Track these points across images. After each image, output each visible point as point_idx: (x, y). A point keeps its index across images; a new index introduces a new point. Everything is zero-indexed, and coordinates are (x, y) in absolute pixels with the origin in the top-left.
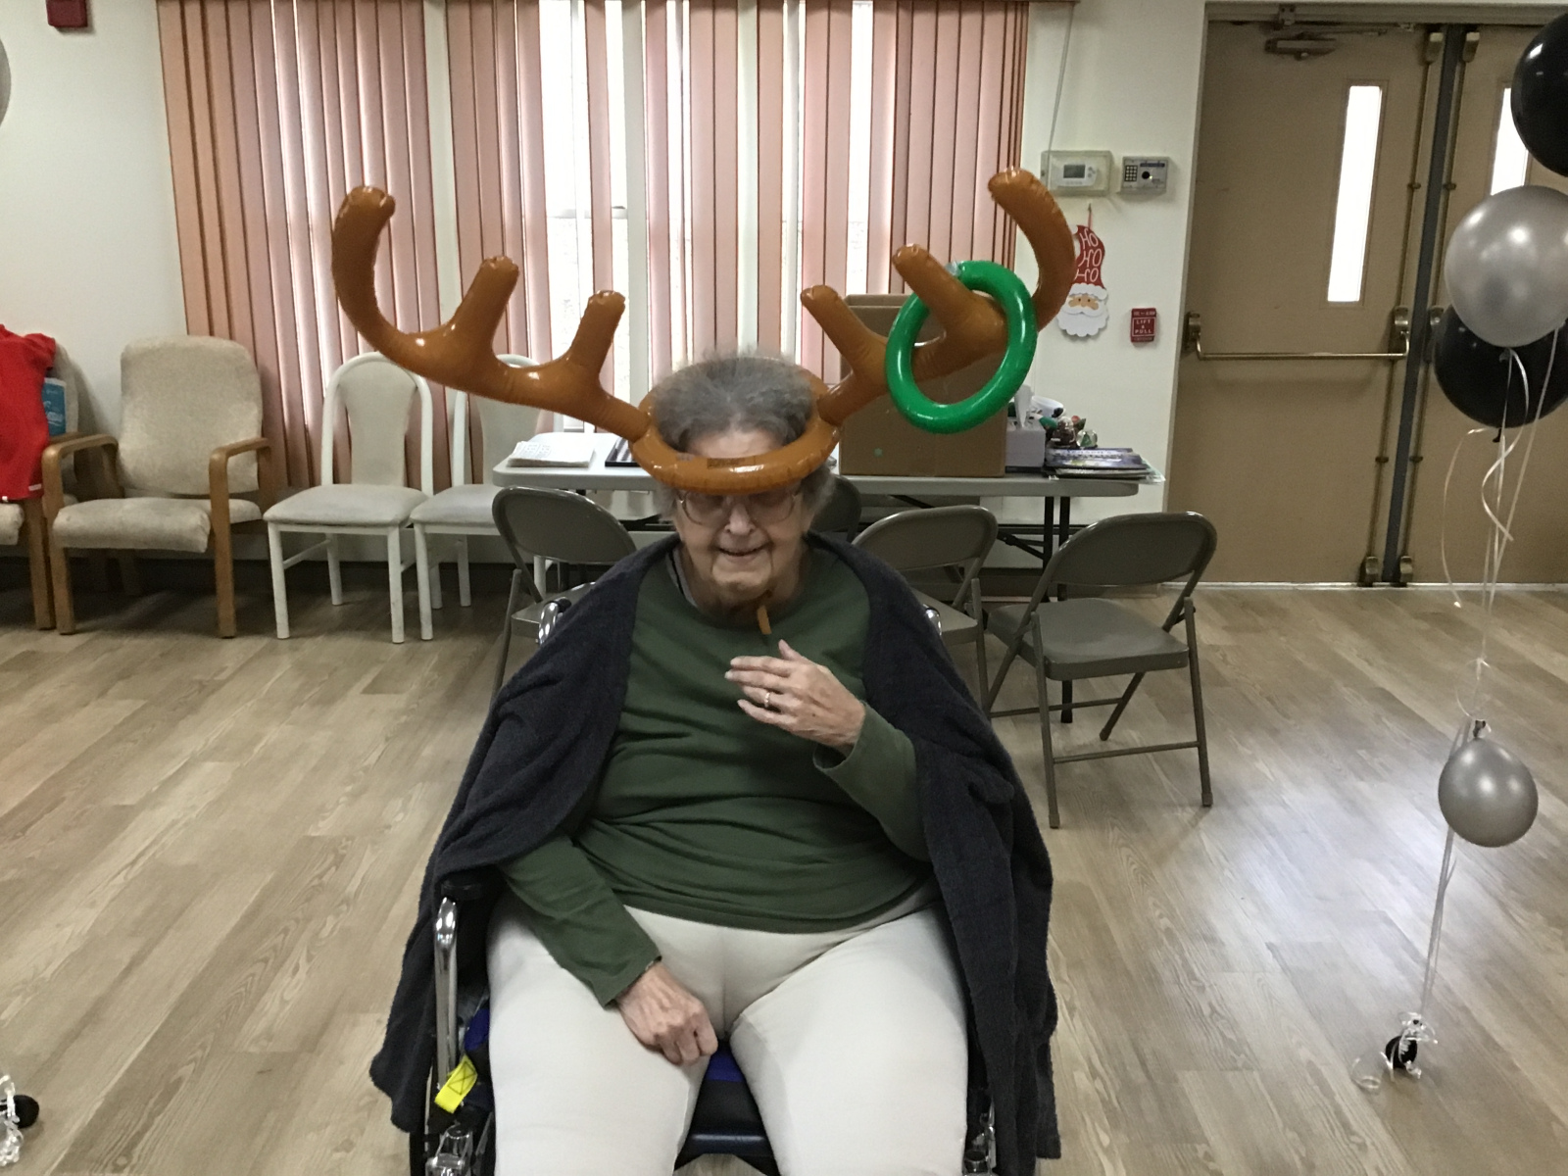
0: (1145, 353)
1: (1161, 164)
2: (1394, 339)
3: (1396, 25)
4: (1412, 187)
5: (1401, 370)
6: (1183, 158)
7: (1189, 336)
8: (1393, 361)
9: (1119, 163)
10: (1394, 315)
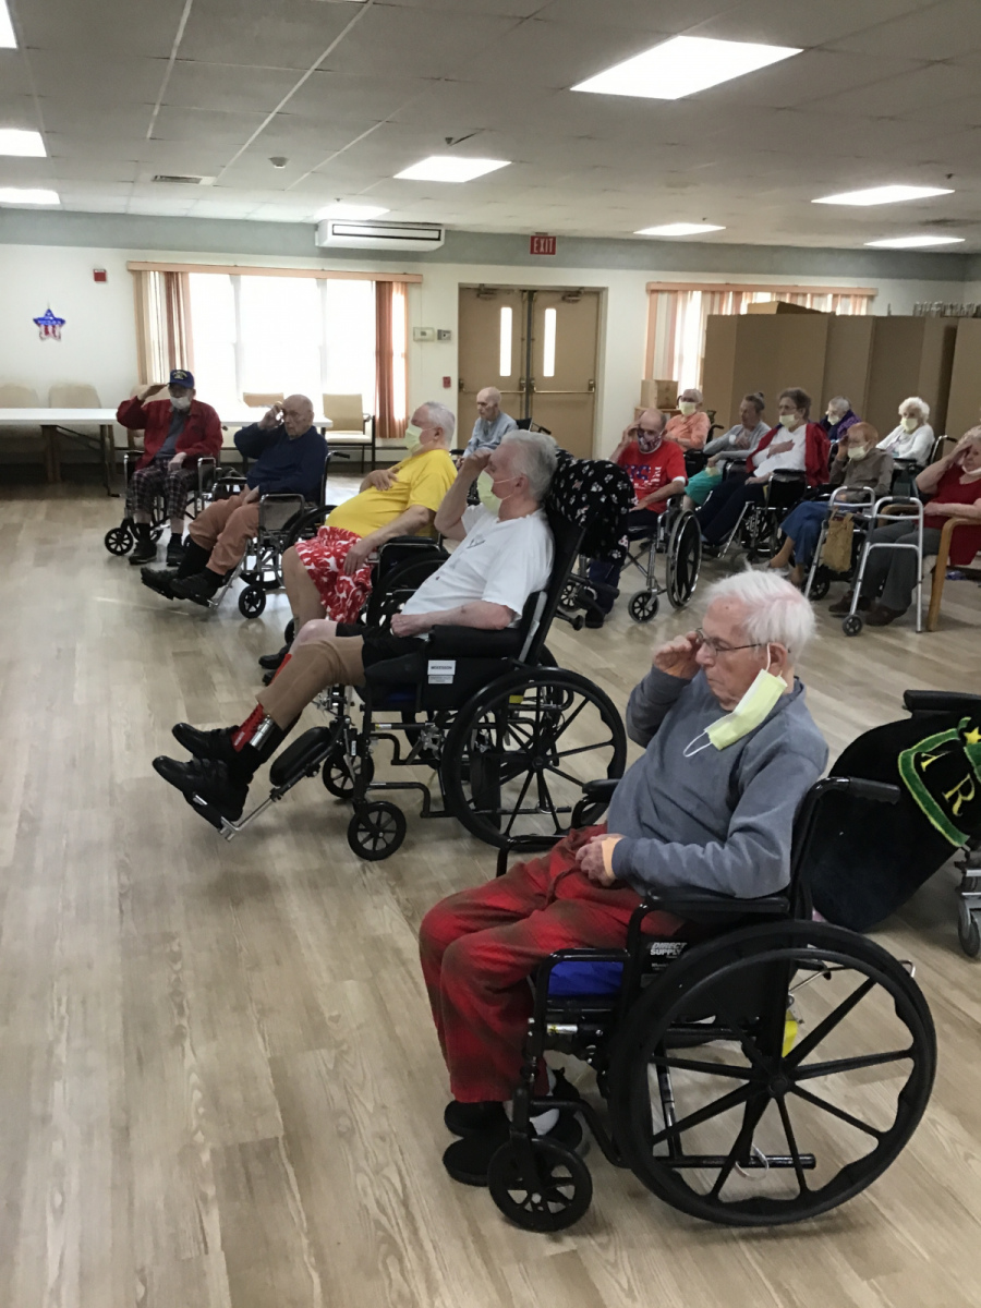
0: (447, 391)
1: (448, 332)
2: (521, 388)
3: (513, 291)
4: (523, 340)
5: (524, 396)
6: (454, 328)
7: (461, 386)
8: (521, 394)
9: (436, 331)
10: (521, 379)
